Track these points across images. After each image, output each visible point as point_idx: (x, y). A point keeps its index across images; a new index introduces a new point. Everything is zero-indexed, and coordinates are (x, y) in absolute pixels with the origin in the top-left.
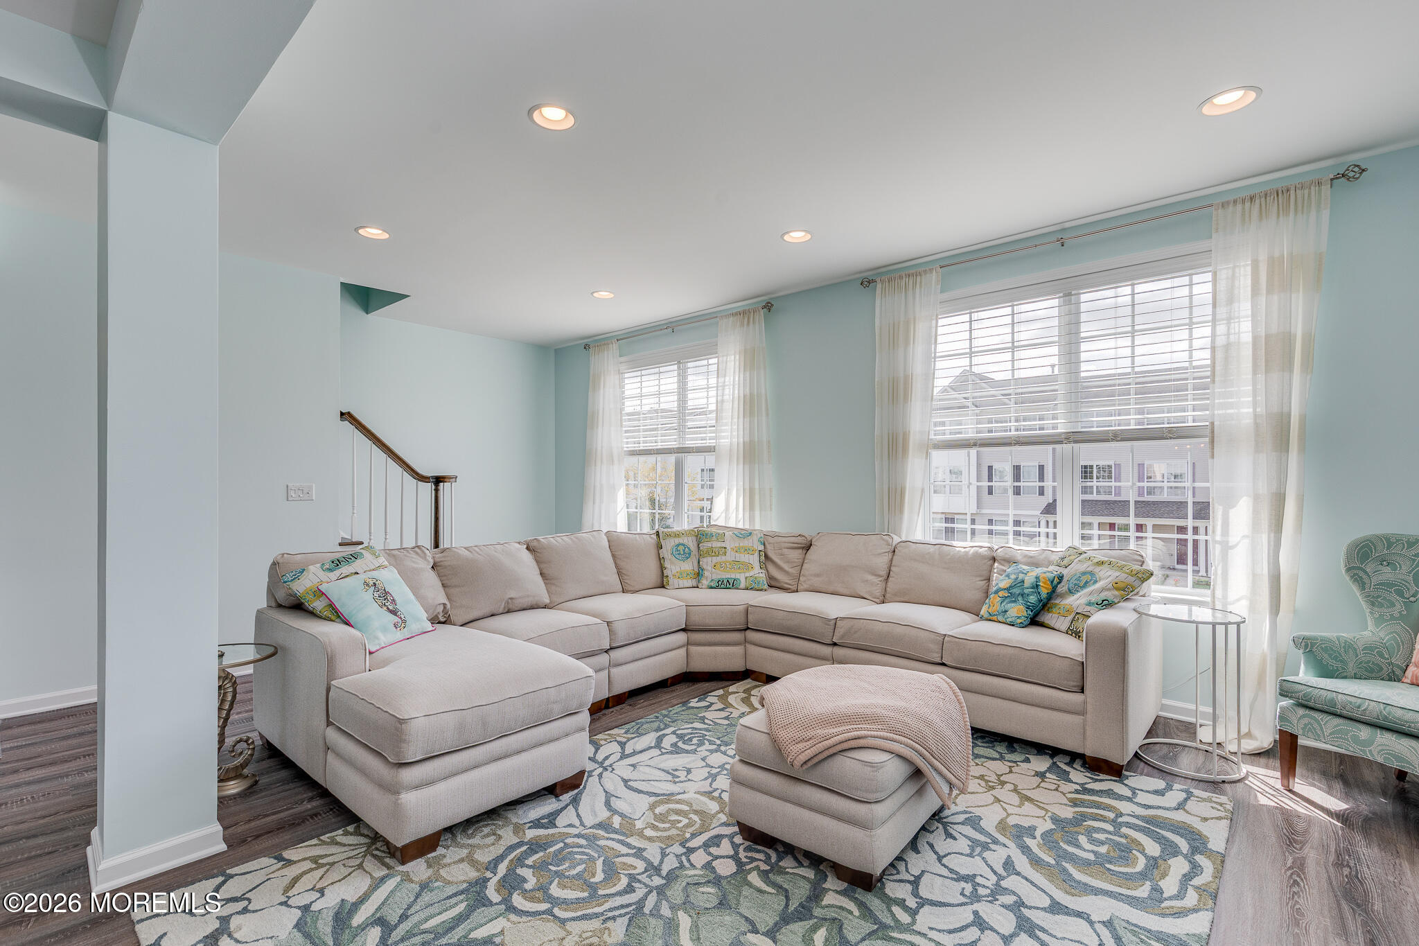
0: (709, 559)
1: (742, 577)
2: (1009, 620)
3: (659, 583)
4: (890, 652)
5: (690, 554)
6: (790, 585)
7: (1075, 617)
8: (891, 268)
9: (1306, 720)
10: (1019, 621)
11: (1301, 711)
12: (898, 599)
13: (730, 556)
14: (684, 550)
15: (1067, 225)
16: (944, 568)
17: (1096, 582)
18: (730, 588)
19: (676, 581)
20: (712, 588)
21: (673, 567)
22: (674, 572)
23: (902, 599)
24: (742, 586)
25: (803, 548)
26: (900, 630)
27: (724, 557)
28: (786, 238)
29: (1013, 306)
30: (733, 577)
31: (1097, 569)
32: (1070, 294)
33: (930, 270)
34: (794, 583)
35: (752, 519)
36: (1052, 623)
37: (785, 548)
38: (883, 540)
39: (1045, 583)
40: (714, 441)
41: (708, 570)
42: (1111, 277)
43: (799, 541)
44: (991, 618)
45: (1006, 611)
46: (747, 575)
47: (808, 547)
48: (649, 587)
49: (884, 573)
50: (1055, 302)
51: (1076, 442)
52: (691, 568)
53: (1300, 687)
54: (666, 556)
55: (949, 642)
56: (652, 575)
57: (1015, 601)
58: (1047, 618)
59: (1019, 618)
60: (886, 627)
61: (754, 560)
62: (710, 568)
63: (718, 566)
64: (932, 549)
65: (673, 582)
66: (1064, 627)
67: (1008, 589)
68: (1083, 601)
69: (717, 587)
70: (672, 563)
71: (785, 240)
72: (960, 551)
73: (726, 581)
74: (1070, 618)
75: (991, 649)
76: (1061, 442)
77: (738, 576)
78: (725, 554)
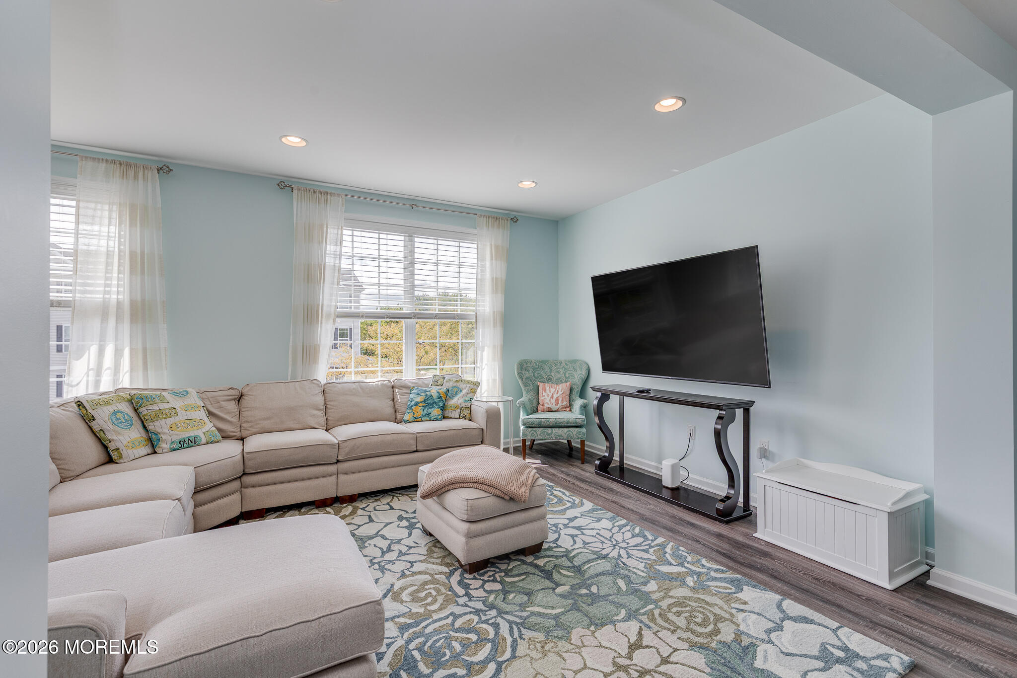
0: (162, 422)
1: (199, 433)
2: (432, 419)
3: (107, 459)
4: (397, 453)
5: (131, 421)
6: (234, 432)
7: (461, 409)
8: (302, 181)
9: (532, 432)
10: (440, 417)
11: (530, 429)
12: (340, 423)
13: (182, 416)
14: (124, 418)
15: (417, 198)
16: (368, 397)
17: (461, 391)
18: (192, 446)
19: (130, 451)
20: (175, 450)
21: (121, 438)
22: (125, 443)
23: (344, 423)
24: (204, 441)
25: (235, 399)
26: (389, 438)
27: (177, 418)
28: (284, 140)
29: (379, 233)
30: (192, 434)
31: (458, 384)
32: (411, 236)
33: (338, 194)
34: (237, 431)
35: (146, 378)
36: (449, 415)
37: (222, 401)
38: (314, 383)
39: (443, 395)
40: (71, 295)
41: (164, 433)
42: (437, 234)
43: (231, 394)
44: (416, 420)
45: (430, 414)
46: (204, 430)
47: (239, 399)
48: (91, 467)
49: (323, 407)
50: (402, 238)
51: (418, 318)
52: (139, 436)
53: (530, 420)
54: (105, 427)
55: (420, 436)
56: (93, 452)
57: (432, 407)
58: (447, 414)
59: (439, 415)
60: (380, 438)
61: (203, 415)
62: (166, 431)
63: (174, 427)
64: (354, 386)
65: (127, 453)
66: (457, 415)
67: (424, 401)
68: (461, 401)
69: (181, 448)
70: (118, 433)
71: (282, 141)
72: (378, 385)
73: (187, 441)
74: (459, 410)
75: (444, 434)
76: (411, 318)
77: (196, 433)
78: (177, 414)
